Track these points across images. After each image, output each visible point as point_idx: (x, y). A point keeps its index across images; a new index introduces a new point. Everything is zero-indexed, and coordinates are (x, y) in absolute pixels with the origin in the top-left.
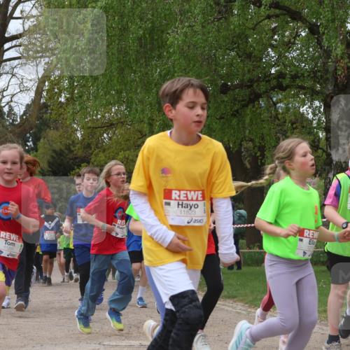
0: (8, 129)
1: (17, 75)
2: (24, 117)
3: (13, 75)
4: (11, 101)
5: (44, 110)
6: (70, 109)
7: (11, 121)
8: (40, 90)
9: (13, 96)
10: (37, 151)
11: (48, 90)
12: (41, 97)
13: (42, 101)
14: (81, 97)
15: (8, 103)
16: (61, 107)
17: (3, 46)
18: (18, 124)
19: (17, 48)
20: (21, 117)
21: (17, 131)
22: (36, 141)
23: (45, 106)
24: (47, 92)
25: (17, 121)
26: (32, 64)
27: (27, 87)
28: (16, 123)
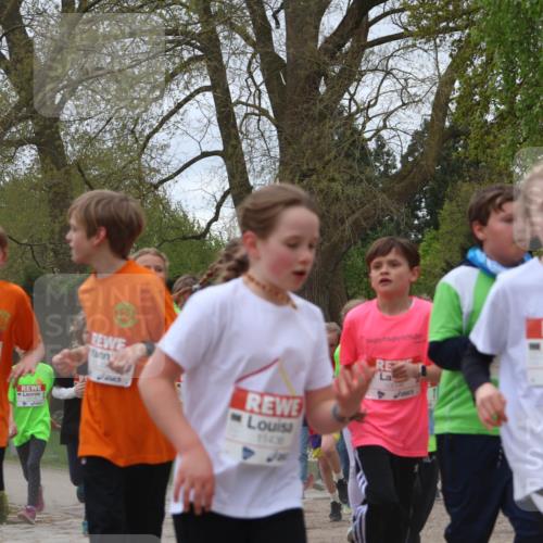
0: (376, 185)
2: (410, 159)
3: (388, 73)
4: (385, 127)
6: (506, 135)
7: (382, 169)
8: (443, 100)
10: (437, 227)
11: (460, 96)
12: (445, 115)
13: (447, 124)
14: (530, 107)
15: (378, 130)
16: (488, 133)
17: (366, 13)
19: (396, 16)
20: (404, 158)
21: (398, 187)
22: (435, 206)
23: (455, 134)
24: (458, 103)
25: (395, 167)
26: (426, 47)
27: (415, 95)
28: (394, 171)
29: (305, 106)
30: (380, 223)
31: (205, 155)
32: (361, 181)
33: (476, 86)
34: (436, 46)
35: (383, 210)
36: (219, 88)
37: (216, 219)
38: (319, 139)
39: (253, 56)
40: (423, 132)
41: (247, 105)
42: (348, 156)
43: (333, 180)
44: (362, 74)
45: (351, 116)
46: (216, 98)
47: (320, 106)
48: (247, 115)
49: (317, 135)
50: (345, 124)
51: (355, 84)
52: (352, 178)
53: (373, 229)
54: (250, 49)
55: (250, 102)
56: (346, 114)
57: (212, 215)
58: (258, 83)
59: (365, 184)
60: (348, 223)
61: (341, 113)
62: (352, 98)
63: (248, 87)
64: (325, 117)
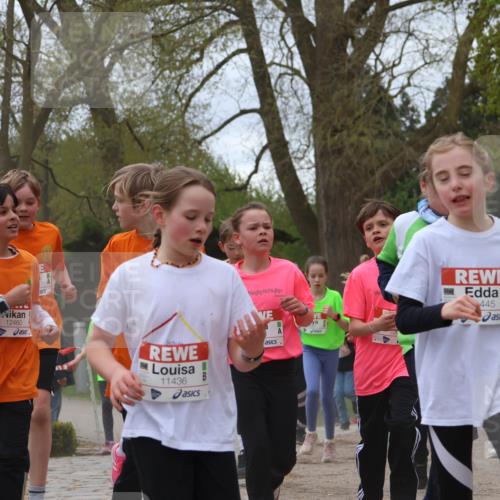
0: (404, 139)
1: (416, 33)
2: (434, 115)
3: (410, 34)
4: (409, 85)
5: (471, 98)
7: (408, 124)
8: (462, 58)
9: (411, 74)
11: (479, 56)
12: (465, 73)
13: (467, 81)
15: (403, 88)
18: (423, 128)
20: (428, 114)
23: (474, 90)
24: (477, 62)
25: (419, 122)
26: (445, 10)
27: (436, 55)
28: (418, 126)
29: (335, 66)
30: (407, 173)
31: (243, 112)
32: (389, 135)
33: (492, 46)
34: (454, 9)
35: (409, 161)
36: (255, 50)
37: (255, 171)
38: (348, 96)
39: (285, 20)
40: (445, 89)
41: (280, 65)
42: (376, 112)
43: (362, 134)
44: (386, 36)
45: (377, 75)
46: (252, 60)
47: (348, 66)
48: (281, 75)
49: (346, 93)
50: (372, 83)
51: (380, 45)
52: (380, 133)
53: (402, 179)
54: (281, 14)
55: (284, 63)
56: (372, 73)
57: (252, 168)
58: (290, 45)
59: (392, 138)
60: (378, 175)
61: (368, 72)
62: (377, 58)
63: (281, 49)
64: (353, 76)
